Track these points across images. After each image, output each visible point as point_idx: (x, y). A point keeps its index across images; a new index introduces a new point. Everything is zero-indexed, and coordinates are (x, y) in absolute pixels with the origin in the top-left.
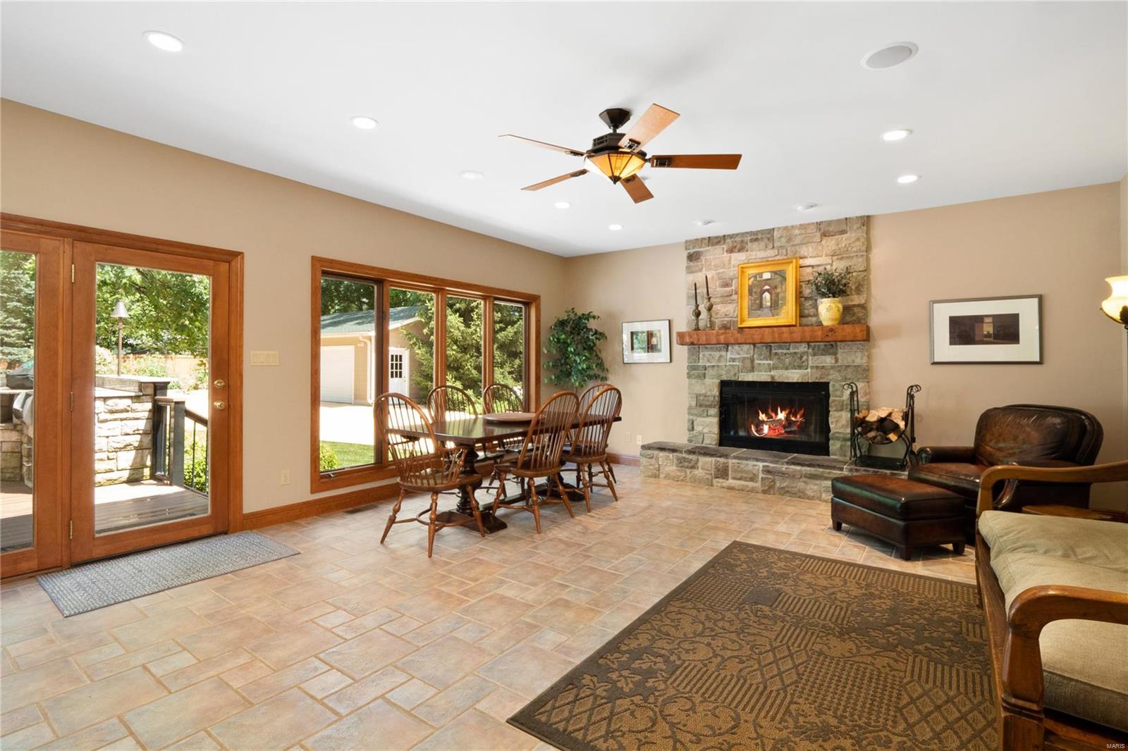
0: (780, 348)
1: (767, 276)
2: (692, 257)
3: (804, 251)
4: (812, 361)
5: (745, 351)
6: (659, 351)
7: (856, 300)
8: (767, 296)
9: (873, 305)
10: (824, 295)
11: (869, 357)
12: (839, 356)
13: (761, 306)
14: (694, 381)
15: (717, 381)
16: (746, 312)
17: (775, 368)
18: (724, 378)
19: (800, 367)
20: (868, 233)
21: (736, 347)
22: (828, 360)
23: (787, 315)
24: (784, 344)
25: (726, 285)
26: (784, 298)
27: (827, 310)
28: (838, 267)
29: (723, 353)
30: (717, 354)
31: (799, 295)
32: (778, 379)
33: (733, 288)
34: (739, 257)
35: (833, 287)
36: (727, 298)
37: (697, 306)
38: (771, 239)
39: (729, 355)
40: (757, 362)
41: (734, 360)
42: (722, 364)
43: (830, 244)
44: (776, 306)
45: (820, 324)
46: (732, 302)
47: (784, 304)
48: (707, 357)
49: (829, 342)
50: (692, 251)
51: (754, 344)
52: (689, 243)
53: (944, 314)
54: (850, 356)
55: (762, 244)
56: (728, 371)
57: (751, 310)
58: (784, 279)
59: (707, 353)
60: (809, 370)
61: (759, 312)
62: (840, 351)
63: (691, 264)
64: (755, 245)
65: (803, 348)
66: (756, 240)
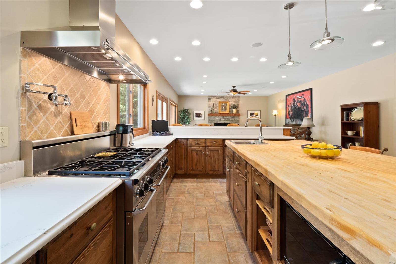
0: (226, 117)
1: (224, 104)
2: (209, 99)
3: (230, 100)
4: (230, 119)
5: (220, 117)
6: (202, 117)
7: (238, 109)
8: (224, 108)
9: (240, 111)
10: (234, 108)
11: (239, 119)
12: (235, 119)
13: (223, 110)
14: (209, 123)
15: (214, 123)
16: (220, 110)
17: (225, 120)
18: (215, 122)
19: (229, 120)
20: (239, 99)
21: (218, 117)
22: (233, 119)
23: (227, 111)
24: (226, 116)
25: (216, 105)
26: (227, 108)
27: (234, 111)
28: (234, 103)
29: (215, 118)
30: (214, 118)
31: (229, 108)
32: (225, 123)
33: (217, 106)
34: (218, 100)
35: (235, 107)
36: (216, 107)
37: (211, 109)
38: (224, 97)
39: (216, 118)
40: (221, 119)
41: (217, 119)
42: (215, 120)
43: (234, 100)
44: (225, 110)
45: (233, 113)
46: (217, 108)
47: (227, 109)
48: (212, 119)
49: (233, 116)
50: (209, 98)
51: (221, 116)
52: (208, 96)
53: (249, 112)
54: (236, 118)
55: (223, 98)
56: (216, 121)
57: (221, 110)
58: (227, 105)
59: (212, 118)
60: (230, 121)
61: (222, 111)
62: (235, 118)
63: (209, 100)
64: (221, 98)
65: (229, 117)
66: (222, 97)
